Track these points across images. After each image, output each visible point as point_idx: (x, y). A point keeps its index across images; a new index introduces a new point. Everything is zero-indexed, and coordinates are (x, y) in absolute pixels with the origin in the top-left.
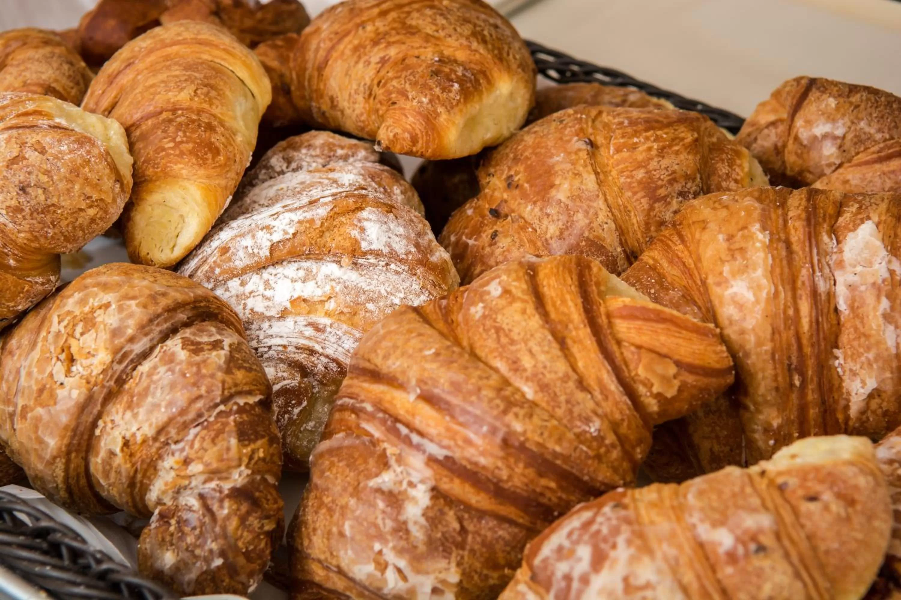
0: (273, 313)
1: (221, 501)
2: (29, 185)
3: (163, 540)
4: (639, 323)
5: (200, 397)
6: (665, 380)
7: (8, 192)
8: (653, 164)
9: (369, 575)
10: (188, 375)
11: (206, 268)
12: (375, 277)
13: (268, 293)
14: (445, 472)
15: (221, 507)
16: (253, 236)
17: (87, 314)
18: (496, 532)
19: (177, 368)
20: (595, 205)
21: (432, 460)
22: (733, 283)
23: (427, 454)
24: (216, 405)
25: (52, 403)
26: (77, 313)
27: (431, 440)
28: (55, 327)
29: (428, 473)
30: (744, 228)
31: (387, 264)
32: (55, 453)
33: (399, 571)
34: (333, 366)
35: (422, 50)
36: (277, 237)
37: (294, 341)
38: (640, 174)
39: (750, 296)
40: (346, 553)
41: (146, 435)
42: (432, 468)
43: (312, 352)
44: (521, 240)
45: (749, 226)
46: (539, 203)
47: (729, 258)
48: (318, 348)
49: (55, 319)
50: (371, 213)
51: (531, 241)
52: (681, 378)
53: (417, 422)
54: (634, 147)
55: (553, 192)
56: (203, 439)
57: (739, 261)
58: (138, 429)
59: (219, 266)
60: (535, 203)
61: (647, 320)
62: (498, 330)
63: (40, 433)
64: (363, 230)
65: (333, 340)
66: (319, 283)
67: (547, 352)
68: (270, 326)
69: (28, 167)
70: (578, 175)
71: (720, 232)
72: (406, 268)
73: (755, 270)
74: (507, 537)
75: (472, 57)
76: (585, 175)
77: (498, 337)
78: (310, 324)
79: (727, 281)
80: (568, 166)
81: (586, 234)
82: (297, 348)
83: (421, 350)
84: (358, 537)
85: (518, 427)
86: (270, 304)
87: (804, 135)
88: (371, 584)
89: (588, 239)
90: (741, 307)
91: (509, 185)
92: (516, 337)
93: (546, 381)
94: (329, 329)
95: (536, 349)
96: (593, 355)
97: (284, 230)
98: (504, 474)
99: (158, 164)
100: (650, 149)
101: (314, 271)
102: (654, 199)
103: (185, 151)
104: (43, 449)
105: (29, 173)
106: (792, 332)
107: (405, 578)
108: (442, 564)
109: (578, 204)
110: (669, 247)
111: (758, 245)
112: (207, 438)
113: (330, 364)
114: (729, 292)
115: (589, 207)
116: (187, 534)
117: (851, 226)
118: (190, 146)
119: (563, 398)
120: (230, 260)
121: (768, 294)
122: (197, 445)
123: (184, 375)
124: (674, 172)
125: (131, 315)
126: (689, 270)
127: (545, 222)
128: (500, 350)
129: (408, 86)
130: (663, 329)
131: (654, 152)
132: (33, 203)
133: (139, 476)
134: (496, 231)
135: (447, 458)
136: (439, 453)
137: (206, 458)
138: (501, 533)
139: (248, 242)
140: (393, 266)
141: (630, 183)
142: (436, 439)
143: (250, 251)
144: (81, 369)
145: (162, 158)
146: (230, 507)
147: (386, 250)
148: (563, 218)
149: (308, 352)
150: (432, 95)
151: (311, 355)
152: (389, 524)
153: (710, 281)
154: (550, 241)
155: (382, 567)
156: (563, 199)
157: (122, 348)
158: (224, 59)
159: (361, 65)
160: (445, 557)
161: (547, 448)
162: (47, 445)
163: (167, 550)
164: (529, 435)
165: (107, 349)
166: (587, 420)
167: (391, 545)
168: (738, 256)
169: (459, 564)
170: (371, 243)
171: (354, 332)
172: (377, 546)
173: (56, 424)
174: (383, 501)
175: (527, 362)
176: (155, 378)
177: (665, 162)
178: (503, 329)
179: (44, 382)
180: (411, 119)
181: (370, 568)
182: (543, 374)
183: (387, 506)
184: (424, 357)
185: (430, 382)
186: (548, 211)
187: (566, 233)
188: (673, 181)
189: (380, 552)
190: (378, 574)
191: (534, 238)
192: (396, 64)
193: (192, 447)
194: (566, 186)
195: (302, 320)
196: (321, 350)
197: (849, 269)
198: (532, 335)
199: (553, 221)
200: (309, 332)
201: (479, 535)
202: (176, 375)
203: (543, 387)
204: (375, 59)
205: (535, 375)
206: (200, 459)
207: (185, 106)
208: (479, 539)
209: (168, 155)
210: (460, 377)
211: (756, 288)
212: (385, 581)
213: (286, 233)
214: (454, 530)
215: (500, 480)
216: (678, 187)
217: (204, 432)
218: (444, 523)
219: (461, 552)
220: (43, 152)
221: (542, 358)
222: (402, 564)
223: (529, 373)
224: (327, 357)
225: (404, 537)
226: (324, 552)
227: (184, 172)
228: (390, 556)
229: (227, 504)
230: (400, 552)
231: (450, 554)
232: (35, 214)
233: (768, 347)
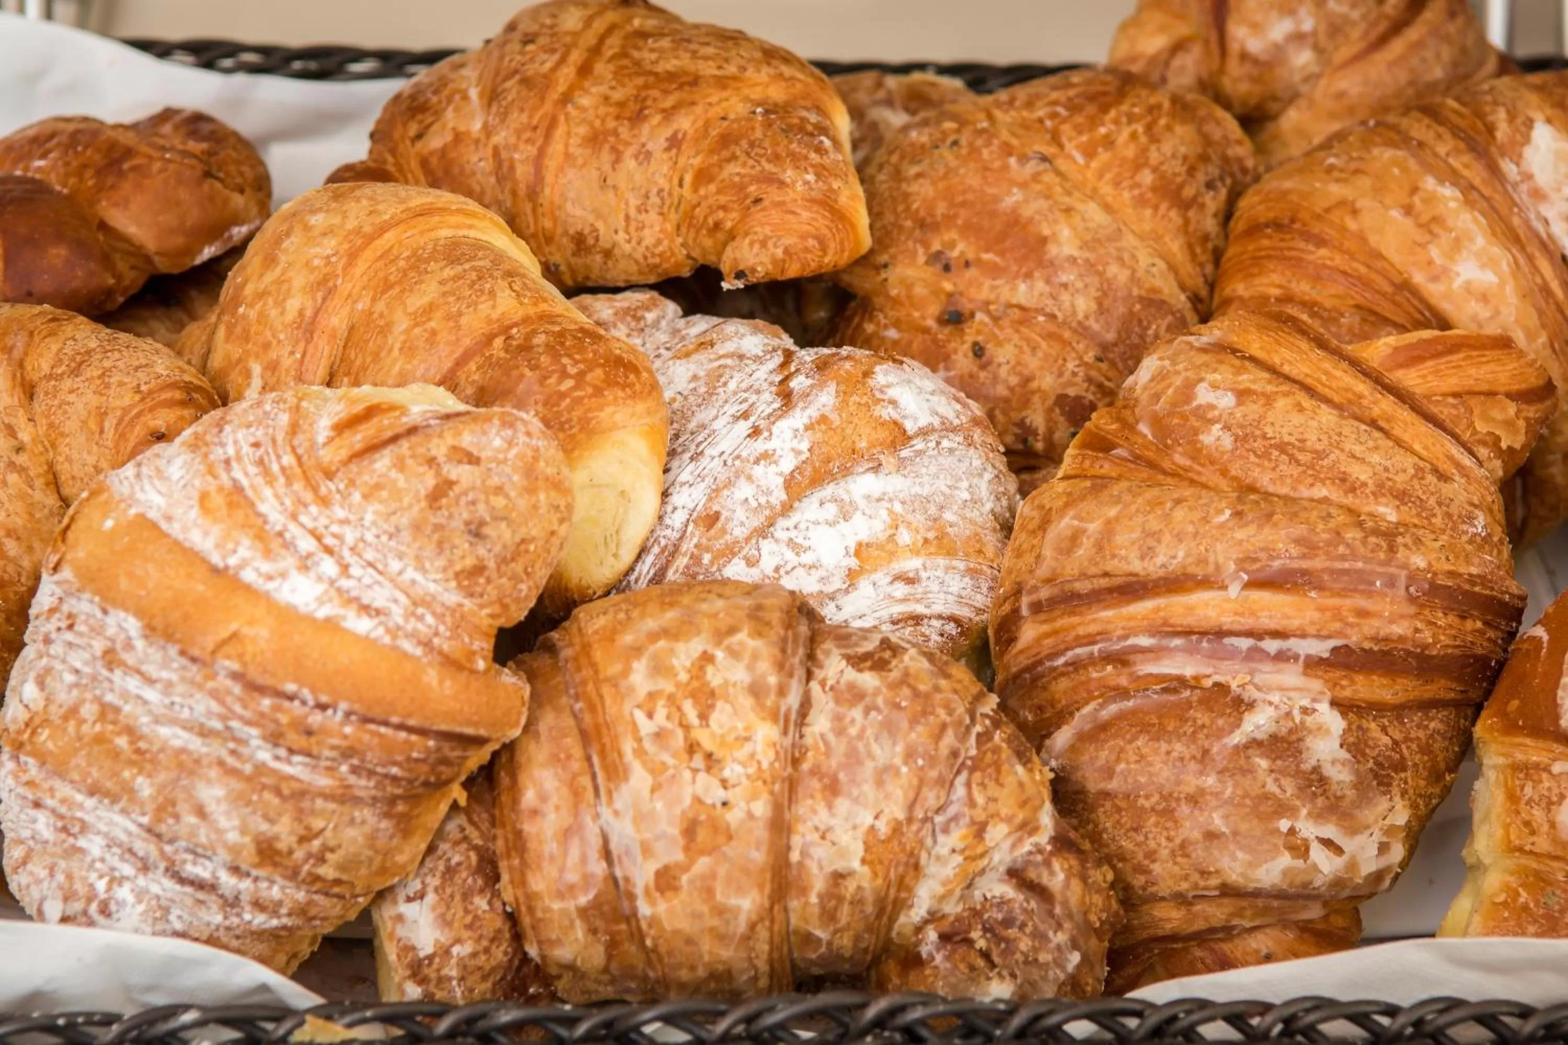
0: (837, 583)
1: (1047, 863)
2: (482, 523)
3: (972, 968)
4: (1430, 363)
5: (943, 727)
6: (1509, 424)
7: (454, 547)
8: (1154, 156)
9: (1285, 873)
10: (904, 704)
11: (682, 562)
12: (924, 470)
13: (807, 558)
14: (1338, 674)
15: (1052, 873)
16: (749, 478)
17: (688, 684)
18: (1427, 727)
19: (880, 701)
20: (1124, 244)
21: (1313, 665)
22: (1456, 268)
23: (1302, 658)
24: (968, 729)
25: (721, 839)
26: (669, 688)
27: (1303, 636)
28: (646, 727)
29: (1316, 685)
30: (1415, 190)
31: (938, 443)
32: (754, 917)
33: (1327, 843)
34: (951, 628)
35: (725, 104)
36: (788, 464)
37: (885, 614)
38: (1147, 177)
39: (1488, 278)
40: (1234, 859)
41: (896, 820)
42: (1317, 677)
43: (917, 619)
44: (1028, 340)
45: (1421, 185)
46: (1037, 274)
47: (1427, 237)
48: (920, 609)
49: (639, 716)
50: (886, 373)
51: (1050, 336)
52: (1524, 414)
53: (1266, 622)
54: (1109, 142)
55: (1053, 250)
56: (983, 785)
57: (1445, 239)
58: (876, 817)
59: (708, 550)
60: (1029, 276)
61: (1437, 355)
62: (1282, 448)
63: (719, 897)
64: (893, 402)
65: (935, 587)
66: (867, 512)
67: (1377, 448)
68: (839, 608)
69: (465, 493)
70: (1068, 210)
71: (1387, 208)
72: (960, 439)
73: (1471, 239)
74: (1440, 726)
75: (793, 91)
76: (1080, 206)
77: (1292, 457)
78: (898, 578)
79: (1446, 271)
80: (1042, 204)
81: (1136, 292)
82: (894, 623)
83: (1205, 520)
84: (1244, 827)
85: (1419, 561)
86: (821, 573)
87: (1255, 45)
88: (1291, 885)
89: (1141, 299)
90: (1484, 298)
91: (947, 268)
92: (1319, 447)
93: (1400, 486)
94: (924, 575)
95: (1358, 449)
96: (1423, 429)
97: (793, 450)
98: (1427, 636)
99: (569, 420)
100: (1134, 136)
101: (845, 497)
102: (1185, 206)
103: (599, 383)
104: (728, 922)
105: (473, 503)
106: (1553, 307)
107: (1339, 850)
108: (1383, 804)
109: (1102, 251)
110: (1299, 260)
111: (1452, 205)
112: (986, 781)
113: (947, 627)
114: (1457, 283)
115: (1119, 250)
116: (1015, 940)
117: (1518, 137)
118: (599, 372)
119: (1432, 501)
120: (724, 531)
121: (1509, 265)
122: (980, 799)
123: (897, 706)
124: (1185, 158)
125: (755, 657)
126: (1359, 278)
127: (1065, 297)
128: (1310, 472)
129: (768, 167)
130: (1464, 359)
131: (1143, 139)
132: (498, 548)
133: (892, 892)
134: (975, 344)
135: (1335, 650)
136: (1321, 648)
137: (1004, 811)
138: (1432, 725)
139: (744, 490)
140: (945, 443)
141: (1141, 195)
142: (1312, 630)
143: (754, 504)
144: (738, 769)
145: (570, 409)
146: (1062, 869)
147: (936, 422)
148: (1094, 280)
149: (911, 622)
150: (813, 166)
151: (918, 624)
152: (1290, 786)
153: (1418, 278)
154: (1087, 323)
155: (1301, 850)
156: (1076, 253)
157: (778, 708)
158: (470, 227)
159: (630, 163)
160: (1384, 794)
161: (1460, 575)
162: (736, 911)
163: (989, 979)
164: (1437, 566)
165: (764, 719)
166: (1471, 518)
167: (1304, 812)
168: (1436, 229)
169: (1403, 794)
170: (916, 419)
171: (955, 563)
172: (1284, 825)
173: (745, 870)
174: (1261, 756)
175: (1361, 473)
176: (853, 731)
177: (1167, 147)
178: (1289, 444)
179: (690, 815)
180: (805, 215)
181: (1285, 860)
182: (1389, 479)
183: (1274, 760)
184: (1221, 526)
185: (1262, 555)
186: (1064, 278)
187: (1107, 303)
188: (1191, 171)
189: (1292, 831)
190: (1300, 863)
191: (1052, 328)
192: (696, 140)
193: (972, 804)
194: (1065, 233)
195: (883, 578)
196: (926, 611)
197: (1553, 196)
198: (1340, 434)
199: (1078, 291)
200: (900, 590)
201: (1411, 740)
202: (886, 712)
203: (1402, 497)
204: (657, 144)
205: (1381, 486)
206: (995, 816)
207: (517, 318)
208: (1414, 746)
209: (578, 401)
210: (1300, 530)
211: (1488, 263)
212: (1315, 868)
213: (798, 453)
214: (1386, 746)
215: (1426, 646)
216: (1201, 177)
217: (977, 776)
218: (1371, 743)
219: (1403, 775)
220: (473, 460)
221: (1376, 458)
222: (1330, 831)
223: (1371, 487)
224: (940, 617)
225: (1319, 791)
226: (1186, 878)
227: (618, 417)
228: (1308, 829)
229: (1056, 865)
230: (1318, 816)
231: (1390, 785)
232: (503, 568)
233: (1543, 339)
